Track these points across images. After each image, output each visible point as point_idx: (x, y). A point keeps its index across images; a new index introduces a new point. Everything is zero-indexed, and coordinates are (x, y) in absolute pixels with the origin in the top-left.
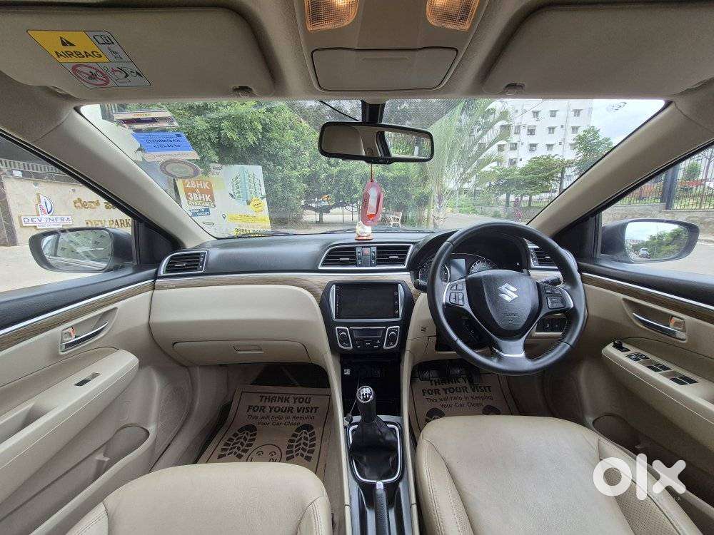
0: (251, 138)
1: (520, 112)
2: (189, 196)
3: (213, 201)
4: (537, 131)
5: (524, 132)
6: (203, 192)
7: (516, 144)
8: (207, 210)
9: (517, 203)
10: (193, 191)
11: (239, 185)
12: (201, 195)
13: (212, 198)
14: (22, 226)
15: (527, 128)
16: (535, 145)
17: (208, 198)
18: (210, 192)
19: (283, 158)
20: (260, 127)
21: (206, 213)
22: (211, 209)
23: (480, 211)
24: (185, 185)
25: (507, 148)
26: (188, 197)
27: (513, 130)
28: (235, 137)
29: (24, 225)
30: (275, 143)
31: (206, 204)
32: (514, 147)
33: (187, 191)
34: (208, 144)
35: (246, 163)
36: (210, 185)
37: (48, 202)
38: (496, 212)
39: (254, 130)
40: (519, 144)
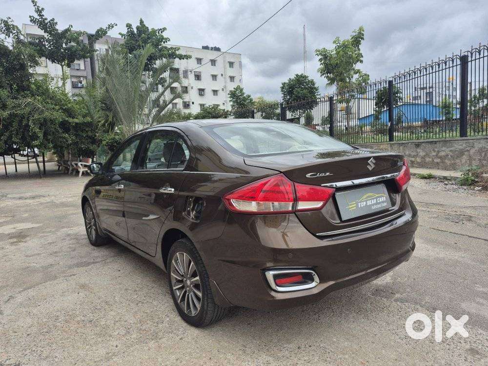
4: (203, 77)
5: (191, 77)
7: (186, 87)
15: (193, 73)
16: (203, 90)
27: (181, 74)
32: (185, 90)
40: (189, 88)
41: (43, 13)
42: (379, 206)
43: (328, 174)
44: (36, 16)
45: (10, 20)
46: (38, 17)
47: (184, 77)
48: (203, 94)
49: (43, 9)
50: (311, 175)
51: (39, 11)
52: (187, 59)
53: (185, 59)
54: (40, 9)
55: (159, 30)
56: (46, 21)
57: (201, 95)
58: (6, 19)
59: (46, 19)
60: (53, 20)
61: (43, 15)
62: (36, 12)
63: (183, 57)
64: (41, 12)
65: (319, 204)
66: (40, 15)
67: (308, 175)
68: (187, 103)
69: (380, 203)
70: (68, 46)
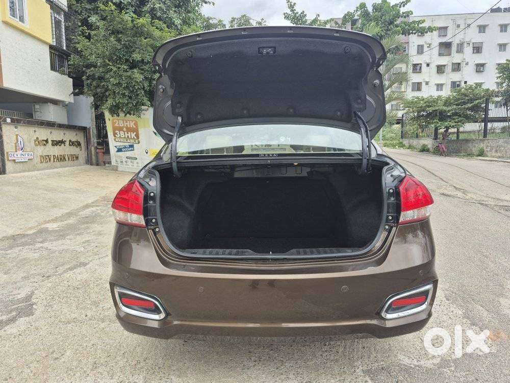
1: (462, 27)
3: (138, 137)
4: (485, 49)
5: (468, 50)
6: (129, 130)
7: (459, 64)
8: (132, 146)
9: (445, 135)
10: (121, 129)
12: (128, 133)
13: (137, 136)
14: (8, 160)
15: (471, 45)
16: (483, 65)
17: (133, 135)
18: (136, 130)
21: (130, 149)
22: (135, 146)
23: (407, 145)
24: (114, 123)
25: (449, 69)
26: (115, 134)
27: (454, 48)
29: (10, 159)
31: (132, 141)
32: (457, 67)
33: (115, 129)
34: (143, 92)
37: (22, 141)
38: (424, 146)
40: (463, 65)
41: (295, 8)
44: (289, 12)
45: (263, 21)
46: (290, 13)
47: (458, 52)
48: (482, 70)
49: (295, 4)
51: (292, 7)
52: (432, 32)
53: (429, 33)
54: (292, 4)
55: (401, 4)
56: (297, 15)
57: (478, 71)
58: (260, 21)
59: (297, 13)
60: (303, 12)
61: (295, 10)
62: (289, 8)
63: (426, 30)
64: (293, 7)
66: (292, 11)
68: (458, 83)
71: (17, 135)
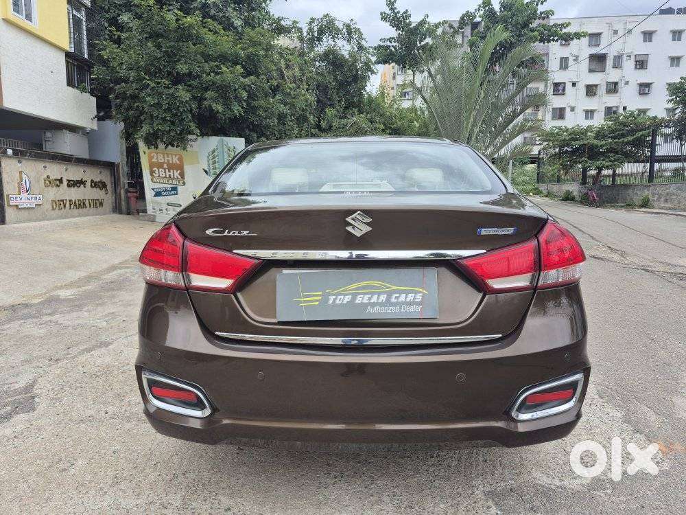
0: (237, 109)
1: (621, 33)
2: (154, 172)
3: (183, 177)
4: (651, 62)
5: (629, 64)
6: (171, 167)
7: (616, 84)
8: (174, 189)
9: (596, 178)
10: (160, 166)
11: (216, 159)
12: (169, 171)
13: (182, 175)
14: (9, 205)
15: (633, 57)
16: (648, 85)
17: (177, 174)
18: (180, 168)
19: (267, 127)
20: (245, 95)
21: (173, 192)
22: (179, 188)
23: (545, 192)
24: (151, 158)
25: (602, 90)
26: (152, 173)
27: (609, 62)
28: (220, 109)
29: (11, 204)
30: (261, 113)
31: (174, 182)
32: (613, 88)
33: (152, 165)
34: (190, 116)
35: (226, 135)
36: (181, 159)
37: (27, 181)
38: (568, 193)
39: (238, 99)
40: (621, 85)
41: (395, 6)
42: (395, 309)
43: (245, 233)
44: (387, 10)
45: (353, 22)
46: (389, 12)
47: (614, 67)
48: (647, 92)
50: (213, 232)
51: (391, 4)
52: (579, 39)
53: (575, 40)
56: (399, 15)
57: (642, 93)
58: (350, 22)
59: (399, 12)
60: (406, 12)
61: (396, 8)
62: (388, 5)
63: (571, 37)
64: (393, 5)
65: (224, 283)
66: (391, 9)
67: (209, 232)
68: (615, 109)
69: (395, 304)
70: (423, 43)
71: (21, 172)
